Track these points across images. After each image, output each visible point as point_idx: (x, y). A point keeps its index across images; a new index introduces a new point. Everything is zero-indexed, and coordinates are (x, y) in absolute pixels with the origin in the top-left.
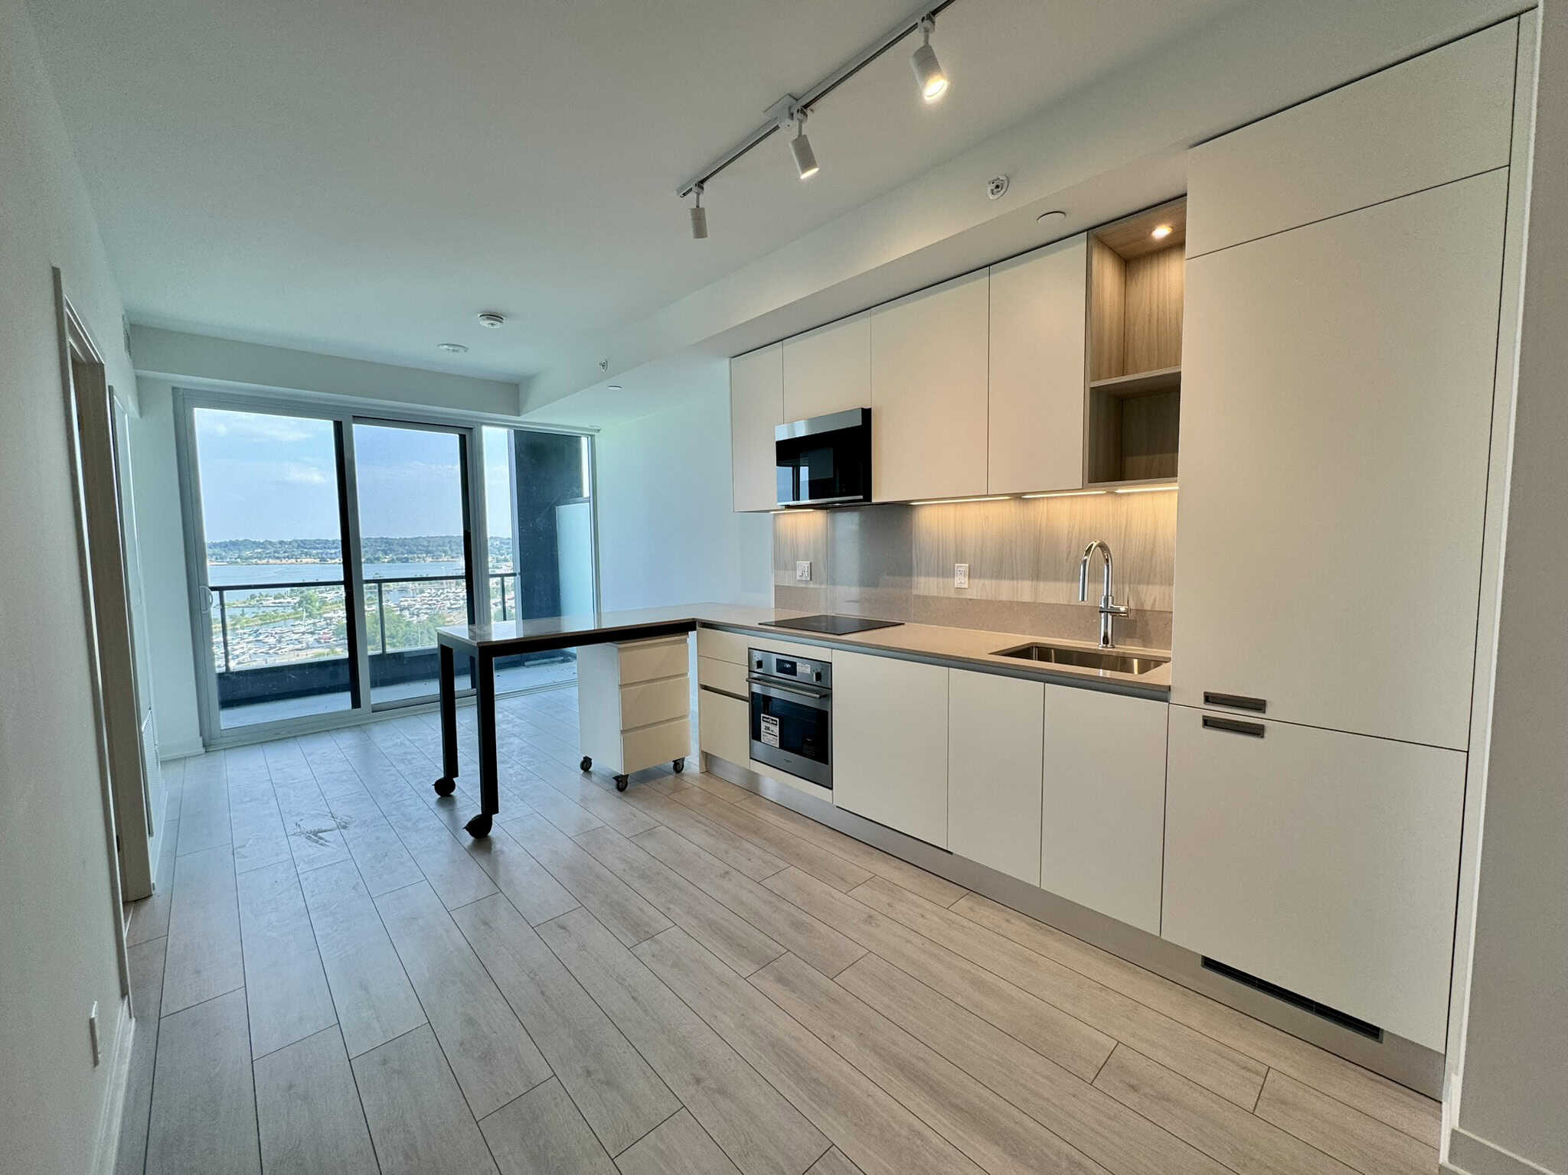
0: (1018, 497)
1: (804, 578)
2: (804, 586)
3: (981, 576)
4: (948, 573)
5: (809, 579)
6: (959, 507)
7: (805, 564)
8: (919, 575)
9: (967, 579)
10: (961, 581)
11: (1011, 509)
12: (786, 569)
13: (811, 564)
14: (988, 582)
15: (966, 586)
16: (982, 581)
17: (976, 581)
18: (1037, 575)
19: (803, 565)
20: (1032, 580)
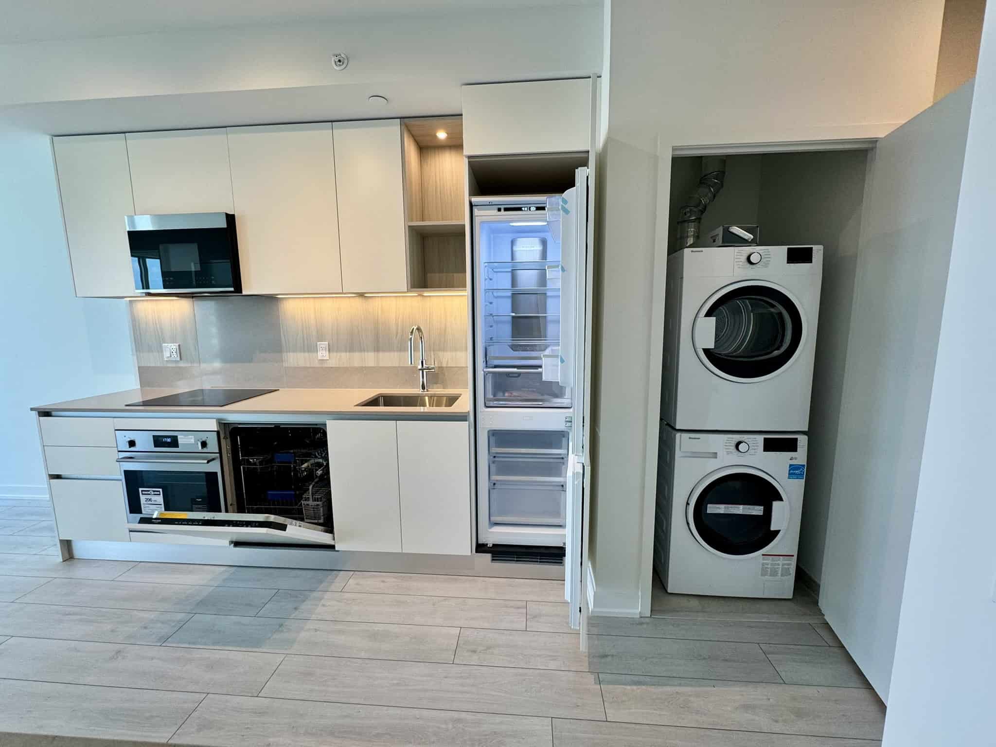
0: (361, 295)
1: (172, 359)
2: (174, 365)
3: (338, 350)
4: (312, 349)
5: (178, 359)
6: (317, 300)
7: (174, 346)
8: (288, 351)
9: (327, 353)
10: (323, 354)
11: (357, 304)
12: (150, 350)
13: (179, 345)
14: (343, 354)
15: (327, 358)
16: (339, 354)
17: (335, 354)
18: (378, 349)
19: (170, 349)
20: (374, 351)
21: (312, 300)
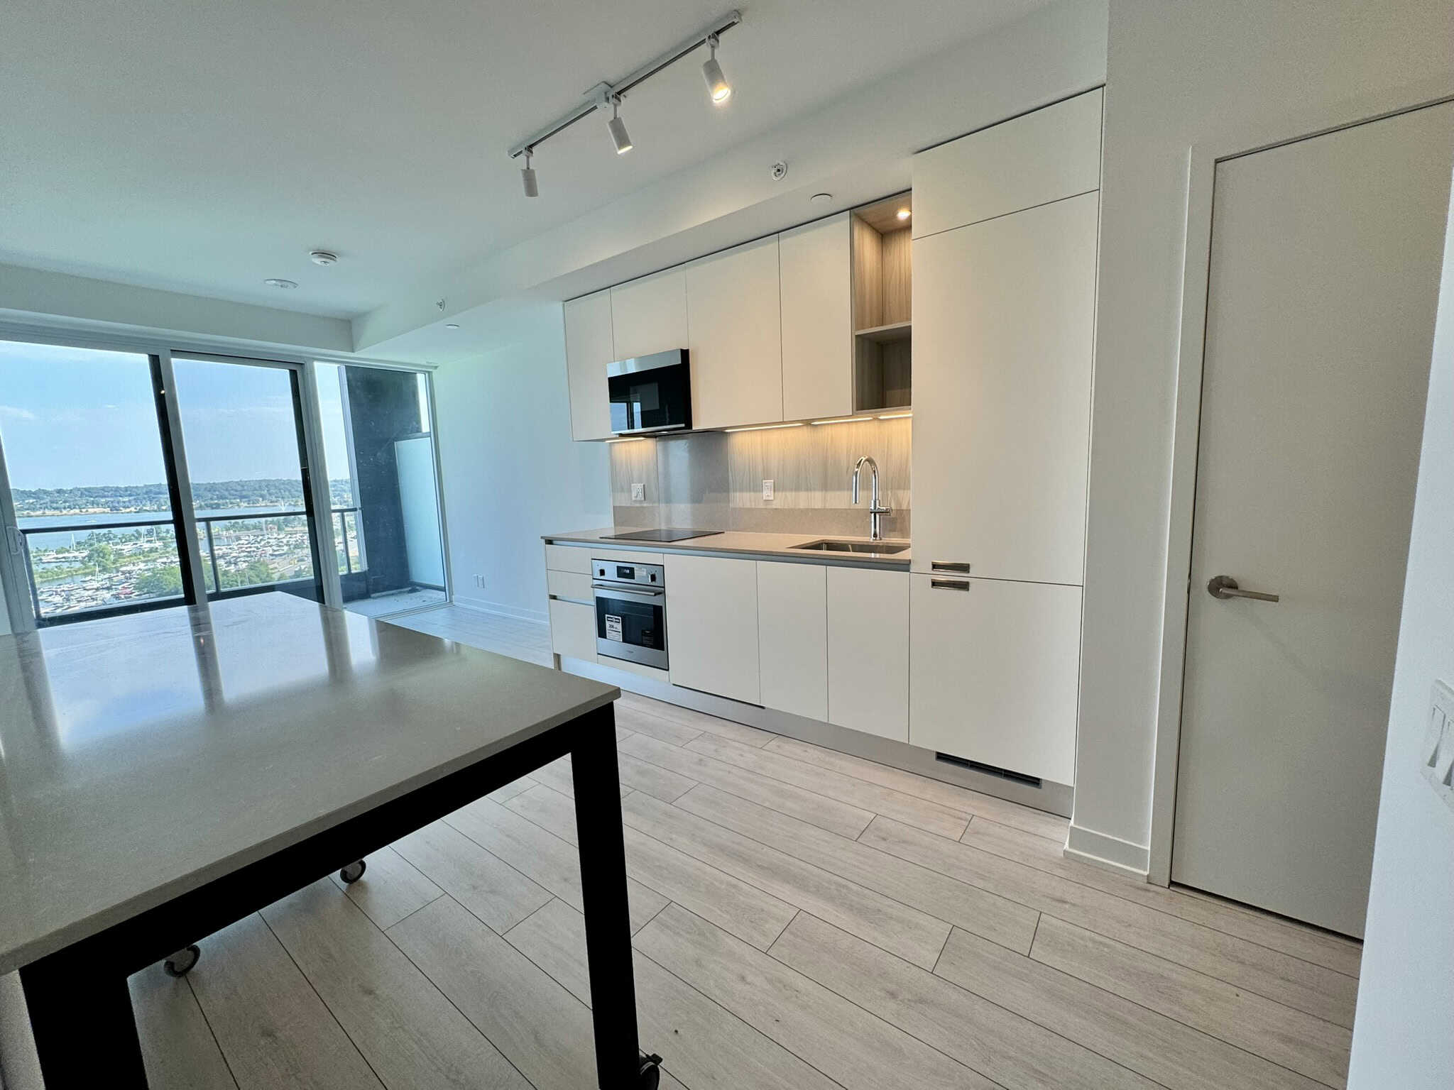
0: (808, 423)
1: (638, 499)
2: (638, 505)
3: (784, 489)
4: (757, 488)
5: (643, 499)
6: (764, 433)
7: (640, 486)
8: (735, 491)
9: (772, 492)
10: (767, 494)
11: (804, 434)
12: (622, 490)
13: (644, 486)
14: (788, 494)
15: (772, 498)
16: (784, 494)
17: (780, 494)
18: (825, 487)
19: (637, 488)
20: (822, 490)
21: (759, 433)
